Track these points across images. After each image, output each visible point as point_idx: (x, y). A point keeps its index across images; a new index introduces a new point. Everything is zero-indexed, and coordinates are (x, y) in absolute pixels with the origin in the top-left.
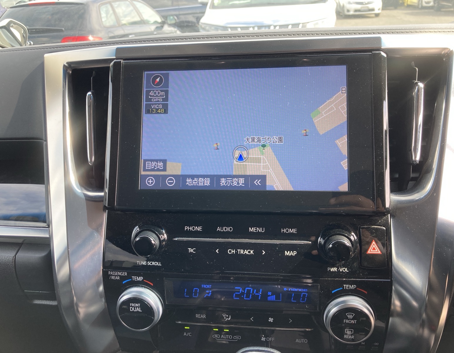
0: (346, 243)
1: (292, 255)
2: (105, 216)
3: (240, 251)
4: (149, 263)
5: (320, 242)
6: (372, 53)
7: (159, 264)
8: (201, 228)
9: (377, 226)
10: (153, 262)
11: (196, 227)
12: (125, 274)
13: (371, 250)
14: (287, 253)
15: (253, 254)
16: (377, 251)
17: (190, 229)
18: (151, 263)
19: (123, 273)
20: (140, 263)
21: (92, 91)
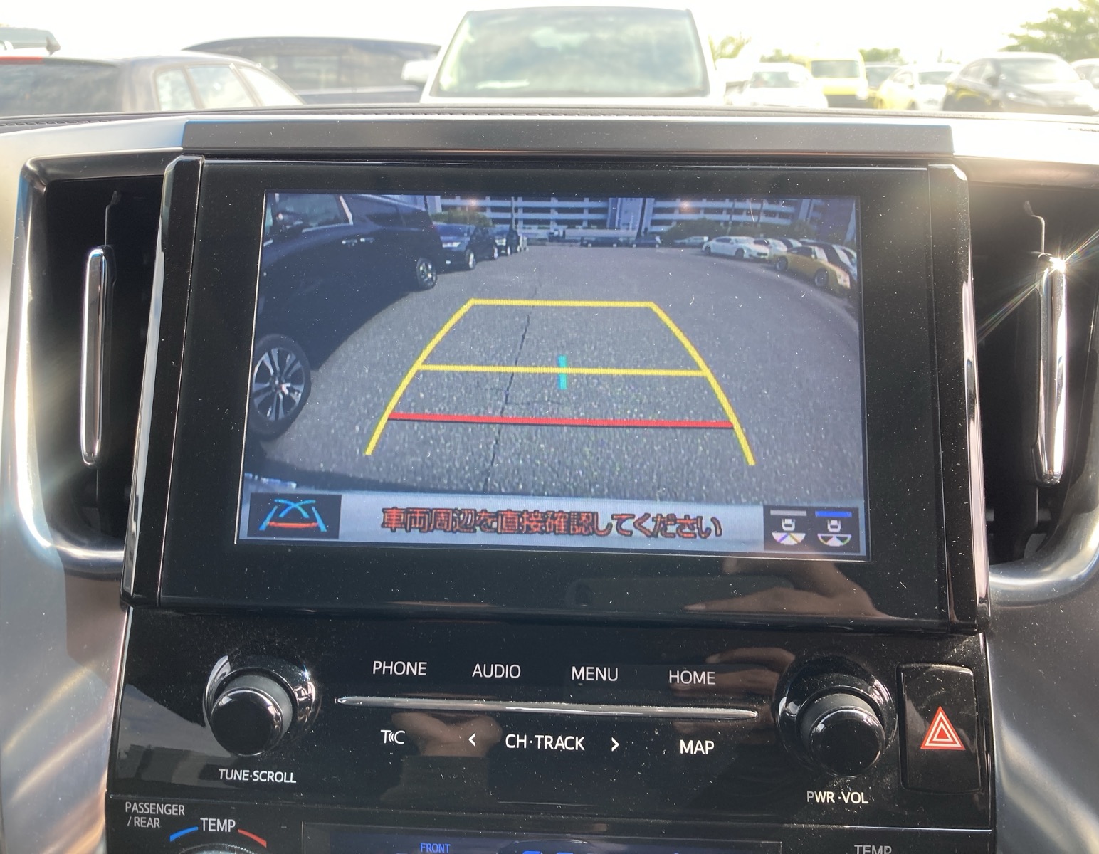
0: (865, 716)
1: (699, 752)
2: (125, 622)
3: (543, 740)
4: (258, 774)
5: (784, 711)
6: (926, 166)
7: (288, 778)
8: (422, 666)
9: (948, 666)
10: (269, 772)
11: (409, 664)
12: (177, 812)
13: (935, 739)
14: (686, 747)
15: (583, 749)
16: (950, 740)
17: (388, 670)
18: (264, 776)
19: (171, 808)
20: (229, 776)
21: (105, 245)
